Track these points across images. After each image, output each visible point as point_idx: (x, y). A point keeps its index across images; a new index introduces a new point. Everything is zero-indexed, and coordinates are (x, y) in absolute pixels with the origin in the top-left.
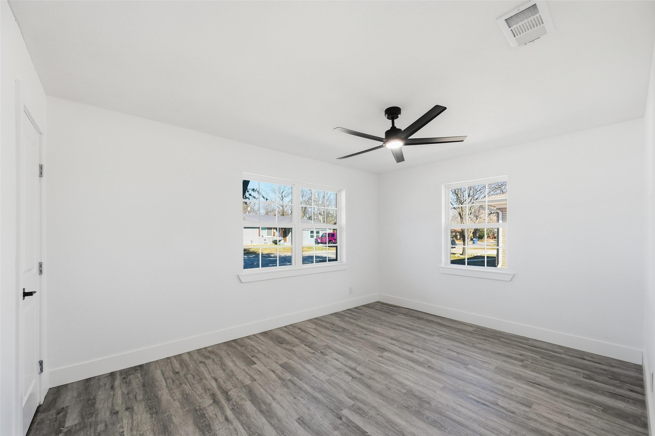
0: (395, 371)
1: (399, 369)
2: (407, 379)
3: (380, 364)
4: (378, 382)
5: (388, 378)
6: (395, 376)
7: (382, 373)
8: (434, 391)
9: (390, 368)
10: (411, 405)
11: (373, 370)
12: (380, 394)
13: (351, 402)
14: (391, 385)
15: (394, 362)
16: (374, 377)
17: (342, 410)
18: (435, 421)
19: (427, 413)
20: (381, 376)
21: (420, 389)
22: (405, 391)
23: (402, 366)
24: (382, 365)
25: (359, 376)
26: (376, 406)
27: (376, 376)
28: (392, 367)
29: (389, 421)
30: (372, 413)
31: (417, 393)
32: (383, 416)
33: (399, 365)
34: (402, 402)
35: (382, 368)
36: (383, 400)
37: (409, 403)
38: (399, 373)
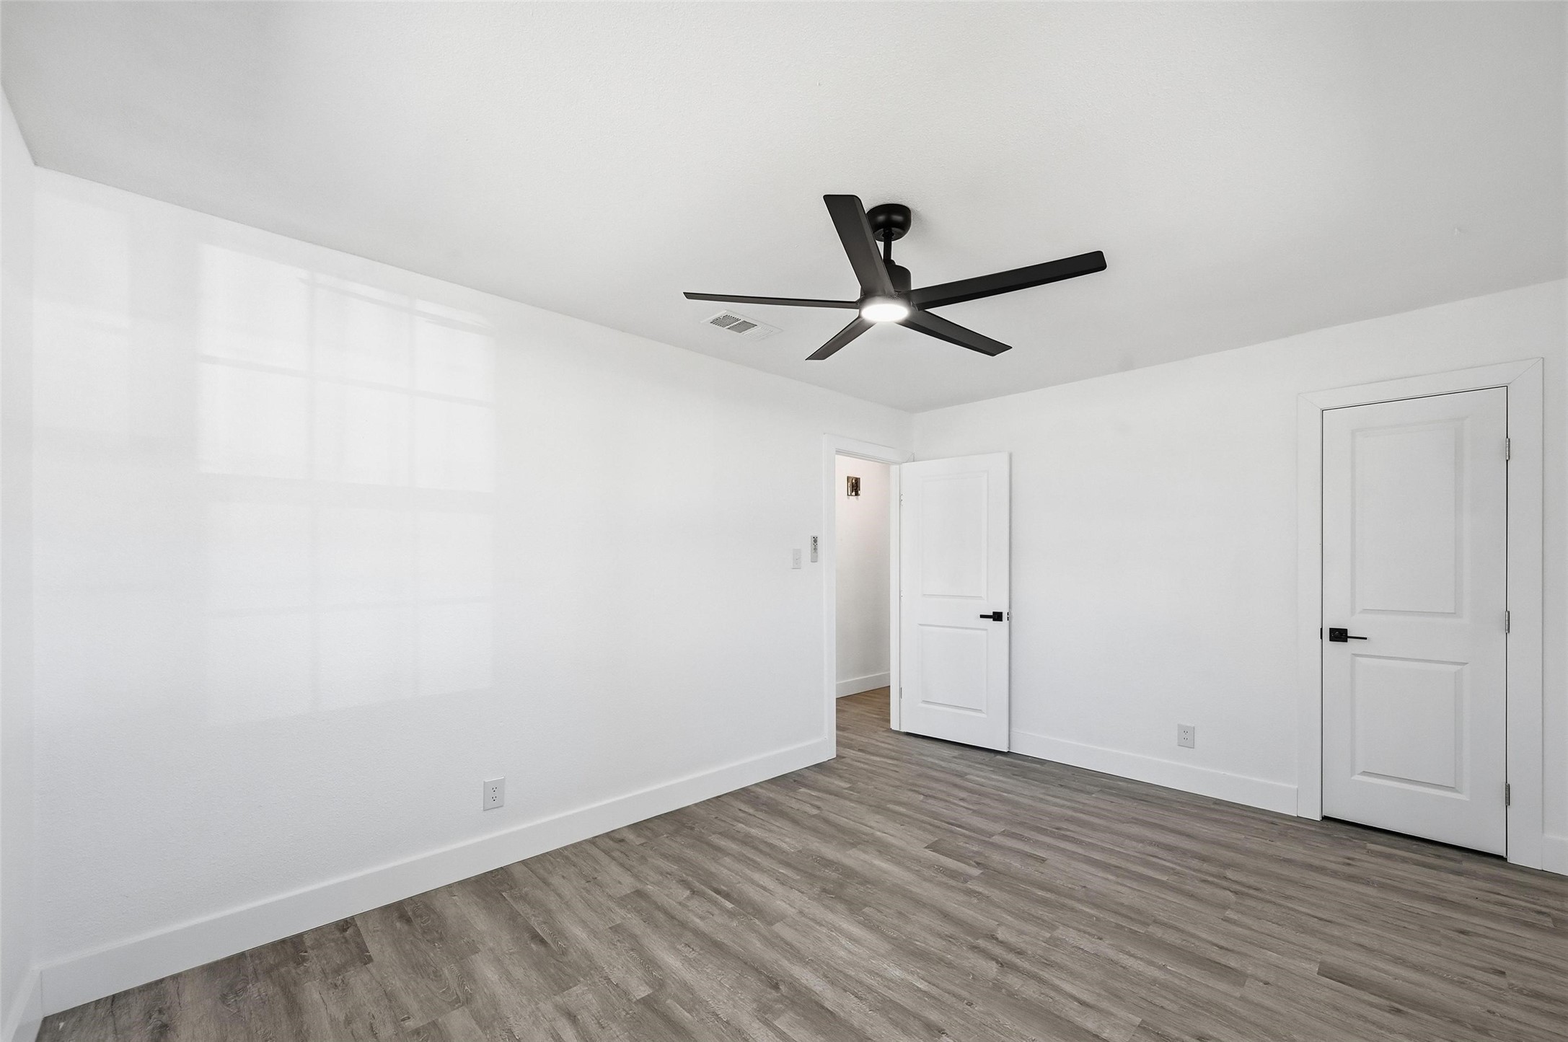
0: (885, 966)
1: (871, 972)
2: (854, 940)
3: (934, 991)
4: (931, 931)
5: (905, 941)
6: (884, 947)
7: (922, 956)
8: (801, 912)
9: (896, 973)
10: (859, 886)
11: (950, 965)
12: (919, 903)
13: (970, 885)
14: (896, 921)
15: (885, 1000)
16: (940, 944)
17: (982, 873)
18: (826, 866)
19: (834, 875)
20: (923, 945)
21: (830, 917)
22: (866, 910)
23: (861, 983)
24: (922, 985)
25: (981, 943)
26: (924, 883)
27: (935, 945)
28: (891, 980)
29: (899, 864)
30: (927, 873)
31: (840, 907)
32: (908, 869)
33: (870, 989)
34: (874, 890)
35: (922, 973)
36: (911, 892)
37: (862, 889)
38: (873, 958)
